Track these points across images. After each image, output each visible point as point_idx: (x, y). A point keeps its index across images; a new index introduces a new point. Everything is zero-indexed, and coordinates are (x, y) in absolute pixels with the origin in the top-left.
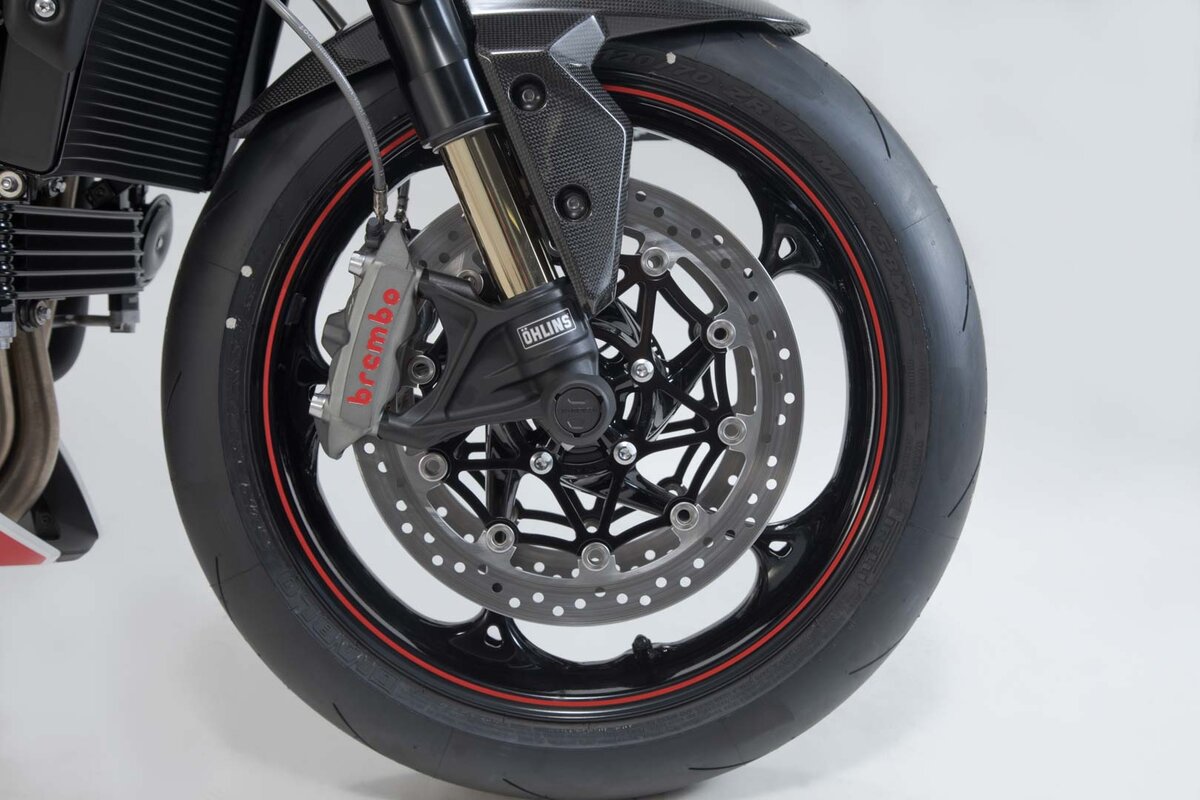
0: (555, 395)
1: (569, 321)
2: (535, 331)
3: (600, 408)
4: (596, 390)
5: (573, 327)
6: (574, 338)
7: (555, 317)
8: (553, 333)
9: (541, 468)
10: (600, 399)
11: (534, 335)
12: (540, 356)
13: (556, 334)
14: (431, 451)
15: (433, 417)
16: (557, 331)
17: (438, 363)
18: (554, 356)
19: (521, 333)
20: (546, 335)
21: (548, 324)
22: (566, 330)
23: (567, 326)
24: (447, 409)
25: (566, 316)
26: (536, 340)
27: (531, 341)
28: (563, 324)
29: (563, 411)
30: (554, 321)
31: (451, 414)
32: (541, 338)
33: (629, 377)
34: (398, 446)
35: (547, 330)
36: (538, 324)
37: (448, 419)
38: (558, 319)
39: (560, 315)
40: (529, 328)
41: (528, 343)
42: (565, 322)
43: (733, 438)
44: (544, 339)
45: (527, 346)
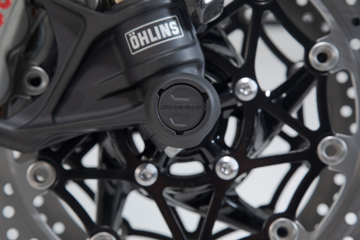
0: (158, 90)
1: (176, 28)
2: (142, 35)
3: (205, 107)
4: (201, 87)
5: (180, 34)
6: (180, 44)
7: (163, 22)
8: (160, 38)
9: (145, 178)
10: (205, 96)
11: (141, 39)
12: (147, 61)
13: (163, 39)
14: (40, 159)
15: (40, 120)
16: (164, 36)
17: (51, 74)
18: (160, 60)
19: (129, 37)
20: (153, 39)
21: (156, 28)
22: (173, 36)
23: (174, 33)
24: (55, 112)
25: (173, 23)
26: (143, 44)
27: (138, 46)
28: (171, 30)
29: (166, 107)
30: (161, 26)
31: (58, 119)
32: (148, 42)
33: (233, 96)
34: (8, 151)
35: (155, 35)
36: (145, 29)
37: (54, 123)
38: (166, 24)
39: (168, 21)
40: (136, 32)
41: (135, 47)
42: (172, 28)
43: (332, 158)
44: (151, 43)
45: (134, 50)
